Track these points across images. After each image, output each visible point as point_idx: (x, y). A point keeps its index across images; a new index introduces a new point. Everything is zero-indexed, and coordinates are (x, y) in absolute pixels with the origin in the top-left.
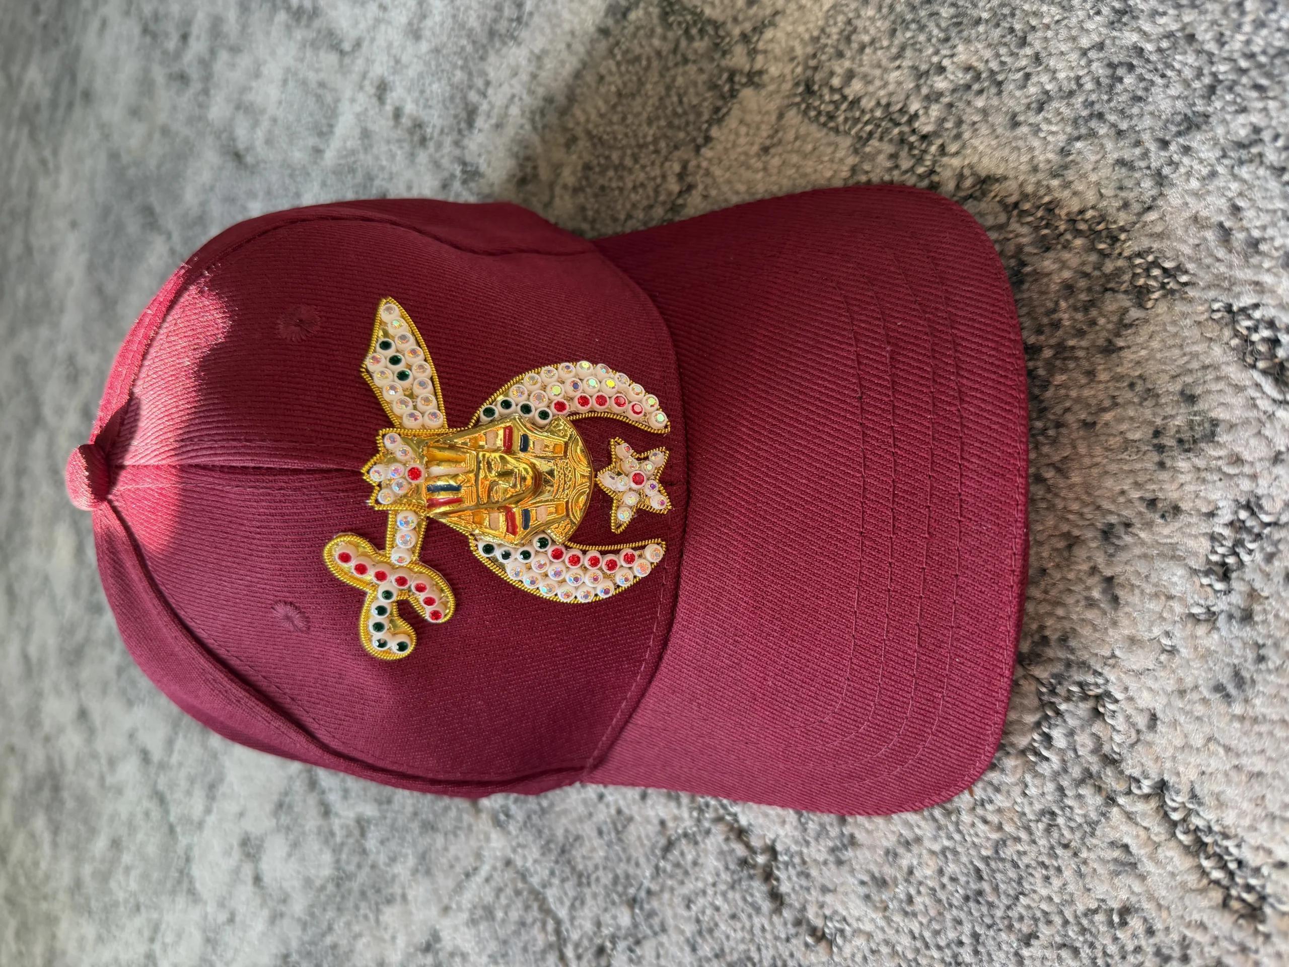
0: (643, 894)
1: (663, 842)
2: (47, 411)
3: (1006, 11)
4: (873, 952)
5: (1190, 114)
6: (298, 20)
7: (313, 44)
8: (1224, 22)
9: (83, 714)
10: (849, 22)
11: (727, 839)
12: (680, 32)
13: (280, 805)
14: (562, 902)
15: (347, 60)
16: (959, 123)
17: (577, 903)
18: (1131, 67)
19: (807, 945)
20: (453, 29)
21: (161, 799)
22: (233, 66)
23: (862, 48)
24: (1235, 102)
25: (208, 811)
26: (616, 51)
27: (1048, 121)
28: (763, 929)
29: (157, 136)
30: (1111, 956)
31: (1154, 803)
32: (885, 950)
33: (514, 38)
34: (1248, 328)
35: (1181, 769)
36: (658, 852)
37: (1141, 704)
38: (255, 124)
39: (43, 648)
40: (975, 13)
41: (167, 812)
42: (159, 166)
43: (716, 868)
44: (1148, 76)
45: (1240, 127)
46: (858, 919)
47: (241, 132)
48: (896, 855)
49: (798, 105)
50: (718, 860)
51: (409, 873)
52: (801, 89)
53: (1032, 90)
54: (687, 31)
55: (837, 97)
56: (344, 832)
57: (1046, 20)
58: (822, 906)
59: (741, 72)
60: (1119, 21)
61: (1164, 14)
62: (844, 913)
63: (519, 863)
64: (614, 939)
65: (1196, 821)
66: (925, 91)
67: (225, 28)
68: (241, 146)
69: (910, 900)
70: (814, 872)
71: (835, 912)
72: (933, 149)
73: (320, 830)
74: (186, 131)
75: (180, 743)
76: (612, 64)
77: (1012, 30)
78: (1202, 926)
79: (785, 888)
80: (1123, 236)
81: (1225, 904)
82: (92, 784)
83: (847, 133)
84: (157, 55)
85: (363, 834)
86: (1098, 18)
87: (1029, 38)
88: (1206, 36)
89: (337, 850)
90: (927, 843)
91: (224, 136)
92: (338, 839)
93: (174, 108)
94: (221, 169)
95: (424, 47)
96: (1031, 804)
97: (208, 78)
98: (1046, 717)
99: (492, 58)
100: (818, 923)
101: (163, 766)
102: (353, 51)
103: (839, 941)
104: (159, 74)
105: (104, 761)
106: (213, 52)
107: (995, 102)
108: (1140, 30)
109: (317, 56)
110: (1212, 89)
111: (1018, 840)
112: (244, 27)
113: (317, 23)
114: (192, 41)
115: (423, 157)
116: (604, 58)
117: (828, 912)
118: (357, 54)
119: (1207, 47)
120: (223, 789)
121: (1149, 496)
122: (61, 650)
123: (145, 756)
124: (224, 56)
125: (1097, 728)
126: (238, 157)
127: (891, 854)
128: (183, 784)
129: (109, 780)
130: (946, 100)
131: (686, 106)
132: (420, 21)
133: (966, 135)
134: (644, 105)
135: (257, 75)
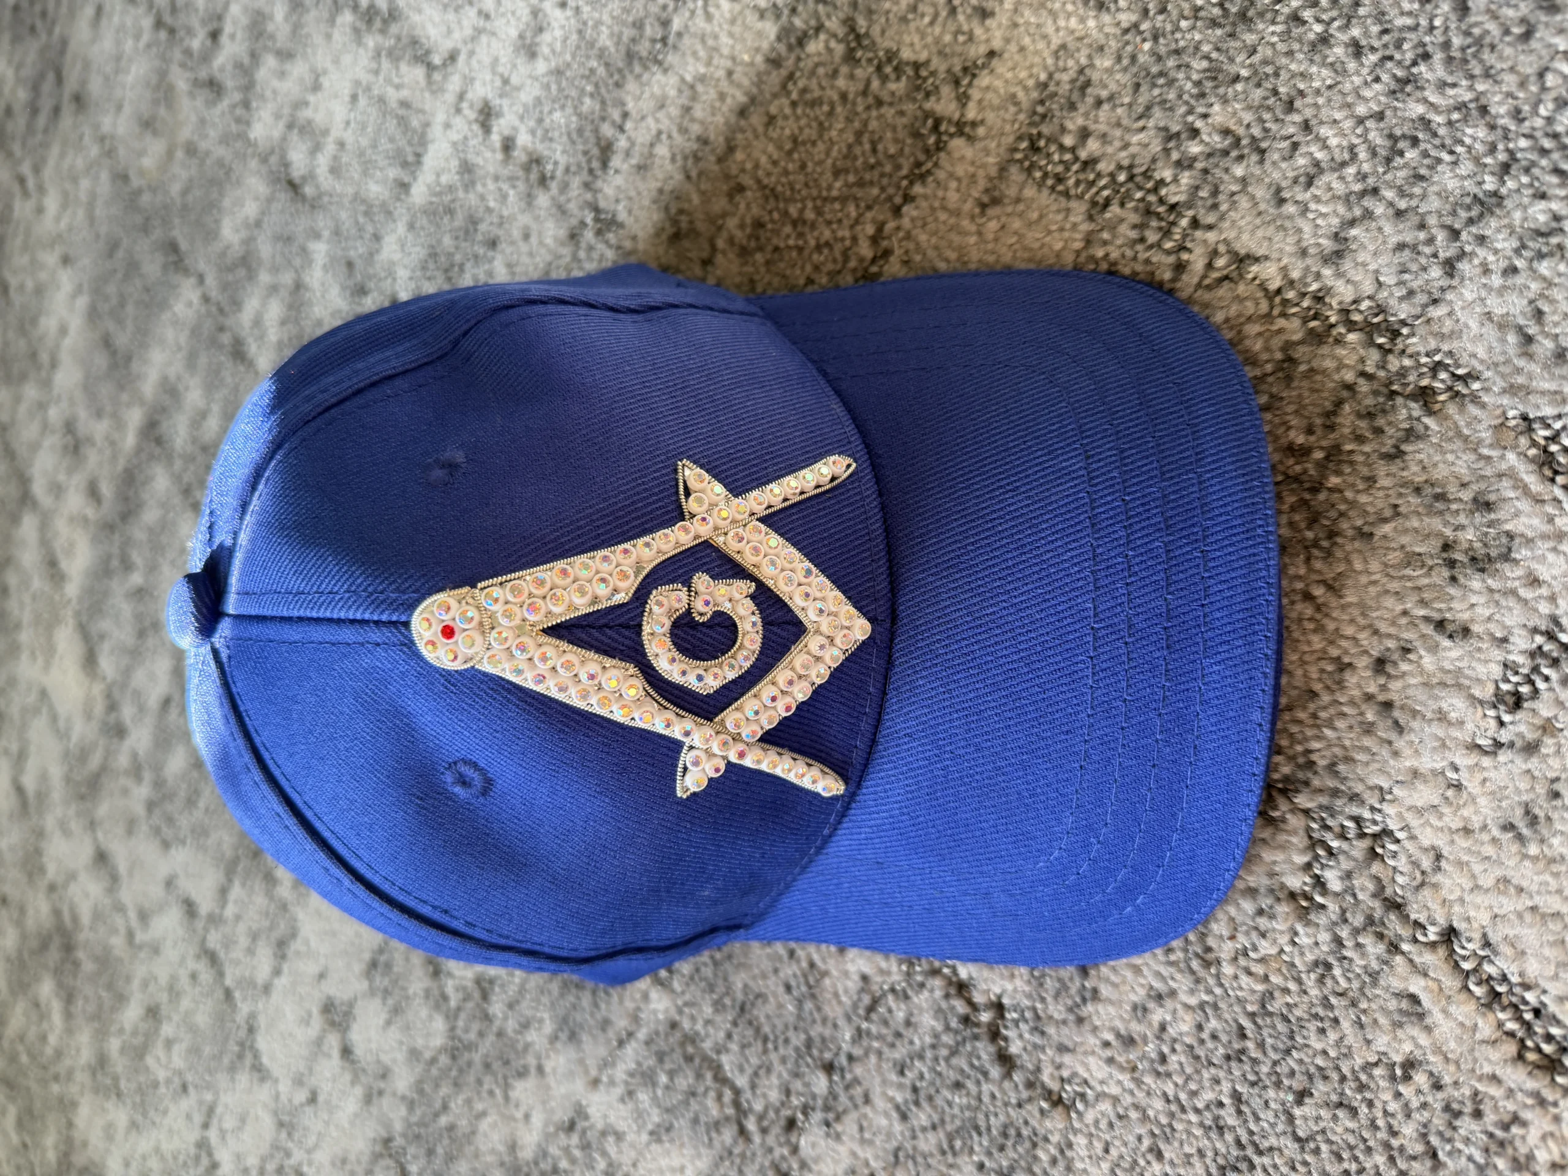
0: (843, 1060)
1: (866, 1000)
2: (39, 488)
3: (1269, 70)
4: (1120, 1117)
5: (1481, 195)
6: (370, 22)
7: (390, 54)
8: (1521, 95)
9: (101, 857)
10: (1081, 71)
11: (947, 996)
12: (871, 69)
13: (373, 964)
14: (741, 1070)
15: (437, 76)
16: (1215, 192)
17: (762, 1072)
18: (1415, 141)
19: (1042, 1111)
20: (578, 47)
21: (213, 958)
22: (282, 75)
23: (1099, 103)
24: (1531, 185)
25: (277, 972)
26: (790, 86)
27: (1317, 199)
28: (993, 1096)
29: (180, 154)
30: (1393, 1115)
31: (1442, 952)
32: (1134, 1115)
33: (659, 63)
34: (1546, 438)
35: (1472, 914)
36: (861, 1012)
37: (1426, 843)
38: (316, 148)
39: (44, 777)
40: (1233, 69)
41: (221, 974)
42: (185, 192)
43: (933, 1029)
44: (1433, 153)
45: (1539, 214)
46: (1102, 1082)
47: (298, 157)
48: (1145, 1010)
49: (1020, 161)
50: (936, 1018)
51: (545, 1041)
52: (1024, 145)
53: (1301, 161)
54: (879, 68)
55: (1068, 157)
56: (460, 995)
57: (1316, 84)
58: (1059, 1067)
59: (950, 121)
60: (1402, 91)
61: (1454, 85)
62: (1086, 1075)
63: (686, 1025)
64: (806, 1110)
65: (1488, 968)
66: (1175, 156)
67: (270, 27)
68: (296, 173)
69: (1163, 1059)
70: (1051, 1030)
71: (1075, 1074)
72: (1184, 222)
73: (427, 993)
74: (221, 151)
75: (236, 891)
76: (785, 102)
77: (1275, 92)
78: (1494, 1078)
79: (1015, 1048)
80: (1405, 331)
81: (1520, 1057)
82: (117, 942)
83: (1080, 197)
84: (177, 55)
85: (485, 996)
86: (1377, 87)
87: (1298, 104)
88: (1500, 109)
89: (452, 1017)
90: (1184, 997)
91: (274, 159)
92: (453, 1003)
93: (202, 122)
94: (270, 200)
95: (541, 67)
96: (1302, 954)
97: (248, 87)
98: (1317, 857)
99: (631, 86)
100: (1055, 1086)
101: (215, 920)
102: (444, 65)
103: (1080, 1106)
104: (181, 81)
105: (132, 915)
106: (254, 55)
107: (1257, 171)
108: (1425, 101)
109: (397, 68)
110: (1505, 168)
111: (1286, 991)
112: (296, 28)
113: (394, 29)
114: (224, 39)
115: (543, 200)
116: (775, 96)
117: (1066, 1074)
118: (450, 69)
119: (1501, 122)
120: (296, 945)
121: (1436, 616)
122: (68, 780)
123: (190, 908)
124: (270, 62)
125: (1376, 868)
126: (293, 186)
127: (1140, 1011)
128: (244, 941)
129: (140, 937)
130: (1199, 165)
131: (881, 156)
132: (535, 35)
133: (1224, 207)
134: (828, 153)
135: (316, 87)
